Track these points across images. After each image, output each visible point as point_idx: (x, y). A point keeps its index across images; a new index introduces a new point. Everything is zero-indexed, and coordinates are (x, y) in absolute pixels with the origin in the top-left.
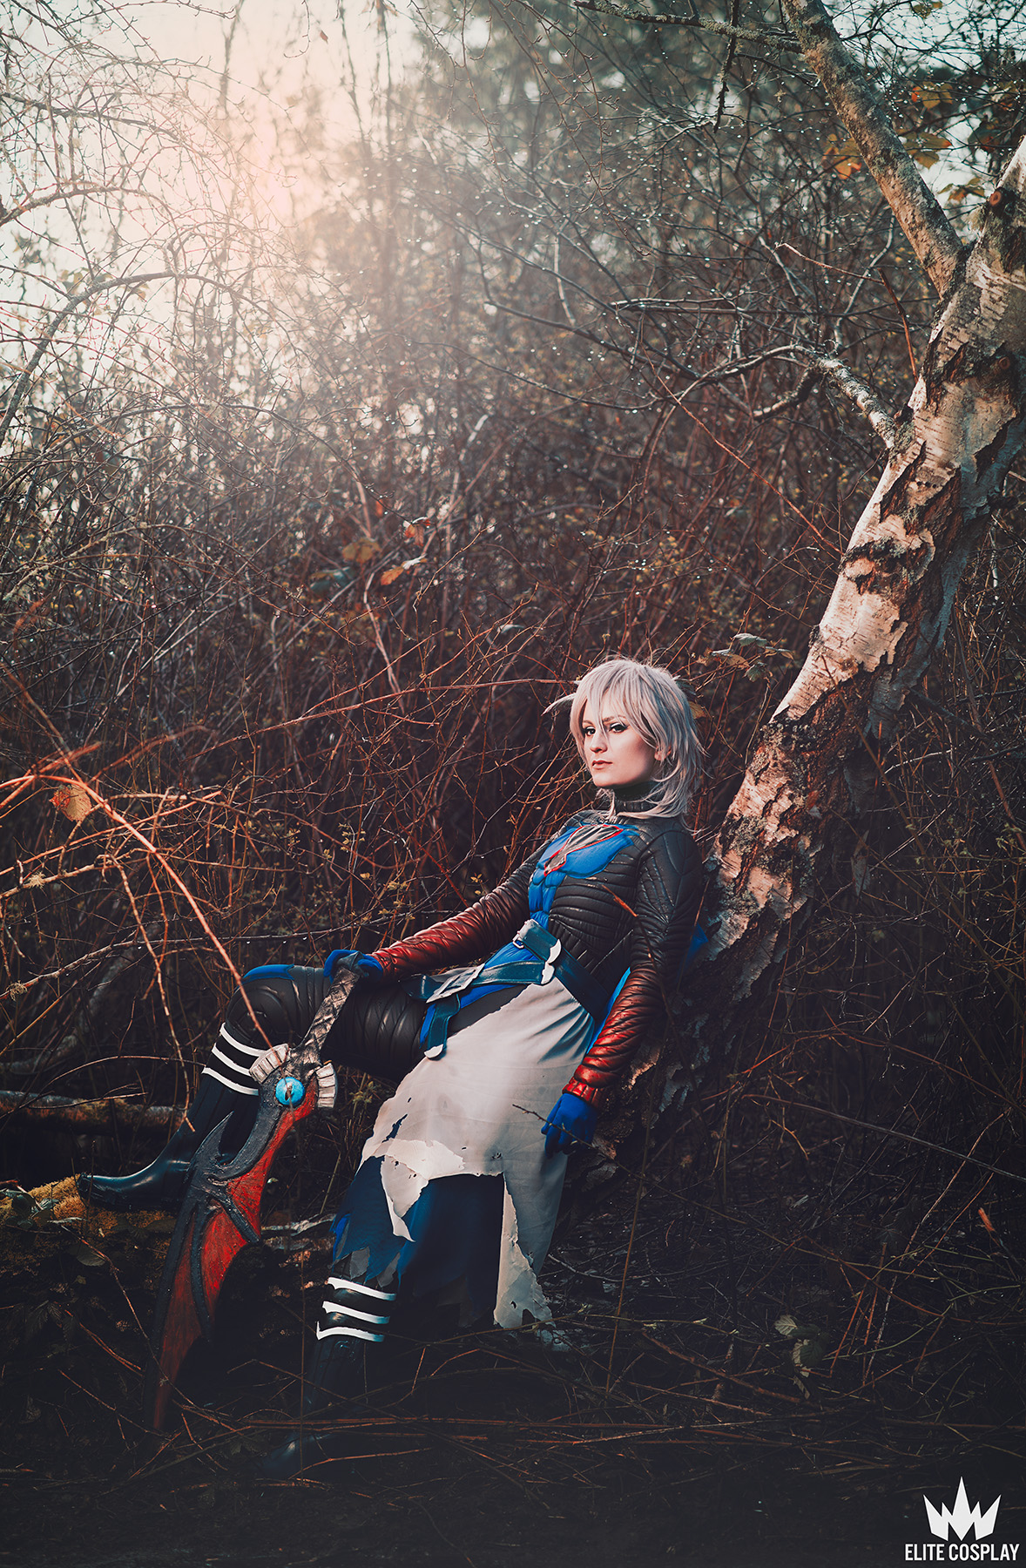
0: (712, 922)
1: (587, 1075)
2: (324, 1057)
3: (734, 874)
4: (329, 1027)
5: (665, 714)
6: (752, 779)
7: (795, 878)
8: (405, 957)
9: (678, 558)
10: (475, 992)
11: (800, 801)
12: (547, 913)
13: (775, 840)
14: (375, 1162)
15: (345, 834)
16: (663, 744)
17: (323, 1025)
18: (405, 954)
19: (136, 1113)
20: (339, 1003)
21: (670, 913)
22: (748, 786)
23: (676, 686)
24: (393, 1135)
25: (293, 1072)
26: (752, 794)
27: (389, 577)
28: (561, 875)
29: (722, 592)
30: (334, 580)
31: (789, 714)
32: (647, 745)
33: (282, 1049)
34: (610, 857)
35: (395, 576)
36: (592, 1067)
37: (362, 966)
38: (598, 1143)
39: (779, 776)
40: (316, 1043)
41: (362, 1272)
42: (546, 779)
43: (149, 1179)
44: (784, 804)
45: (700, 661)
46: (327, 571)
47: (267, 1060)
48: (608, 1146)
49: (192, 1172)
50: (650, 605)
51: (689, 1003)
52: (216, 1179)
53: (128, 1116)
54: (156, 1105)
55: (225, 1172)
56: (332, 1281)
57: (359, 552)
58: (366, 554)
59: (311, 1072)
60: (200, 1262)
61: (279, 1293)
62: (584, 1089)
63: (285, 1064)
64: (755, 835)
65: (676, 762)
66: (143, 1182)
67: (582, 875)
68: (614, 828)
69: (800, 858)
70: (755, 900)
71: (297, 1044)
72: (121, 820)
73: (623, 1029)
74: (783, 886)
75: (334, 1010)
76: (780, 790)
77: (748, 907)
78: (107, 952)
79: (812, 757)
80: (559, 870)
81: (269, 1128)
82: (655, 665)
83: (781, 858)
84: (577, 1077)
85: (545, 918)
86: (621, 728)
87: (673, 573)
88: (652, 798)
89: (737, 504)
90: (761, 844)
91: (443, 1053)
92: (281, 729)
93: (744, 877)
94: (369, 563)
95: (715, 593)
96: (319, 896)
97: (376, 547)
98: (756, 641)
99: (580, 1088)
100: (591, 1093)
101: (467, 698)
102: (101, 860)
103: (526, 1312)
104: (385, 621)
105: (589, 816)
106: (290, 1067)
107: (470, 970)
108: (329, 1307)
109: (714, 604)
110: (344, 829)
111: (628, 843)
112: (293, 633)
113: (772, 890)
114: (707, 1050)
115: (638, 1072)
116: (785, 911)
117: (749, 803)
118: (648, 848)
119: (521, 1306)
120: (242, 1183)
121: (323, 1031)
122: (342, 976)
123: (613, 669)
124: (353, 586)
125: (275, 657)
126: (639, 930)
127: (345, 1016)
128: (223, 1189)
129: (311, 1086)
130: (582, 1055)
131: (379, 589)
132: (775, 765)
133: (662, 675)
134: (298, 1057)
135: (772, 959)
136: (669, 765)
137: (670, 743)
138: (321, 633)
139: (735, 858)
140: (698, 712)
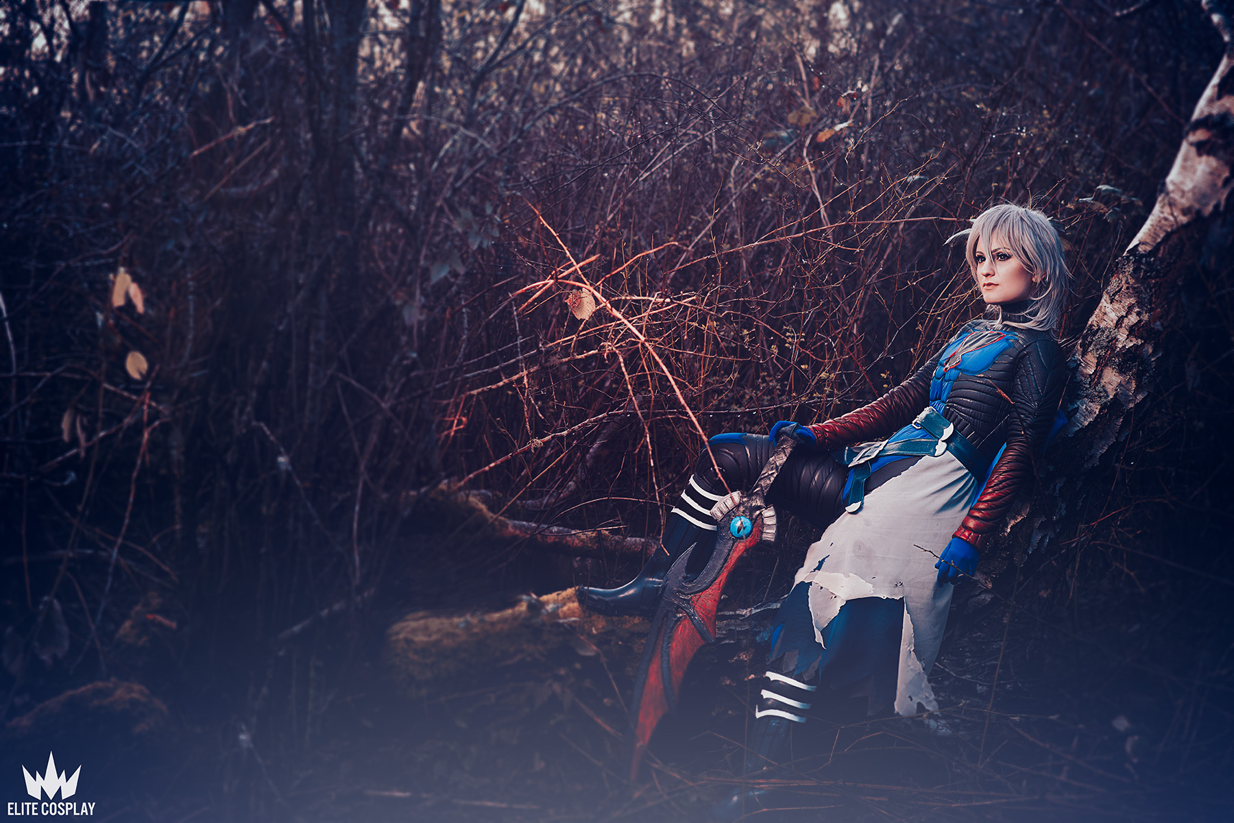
0: (1071, 408)
1: (972, 524)
2: (768, 502)
3: (1091, 371)
4: (772, 479)
5: (1041, 247)
6: (1108, 299)
7: (1138, 377)
8: (833, 432)
9: (1050, 127)
10: (881, 461)
11: (1146, 317)
12: (944, 402)
13: (1124, 347)
14: (805, 586)
15: (788, 334)
16: (1039, 270)
17: (768, 477)
18: (835, 430)
19: (617, 542)
20: (781, 462)
21: (1039, 401)
22: (1105, 304)
23: (1050, 225)
24: (819, 568)
25: (744, 512)
26: (1108, 310)
27: (824, 136)
28: (957, 372)
29: (1083, 155)
30: (780, 139)
31: (1140, 249)
32: (1026, 271)
33: (736, 495)
34: (995, 358)
35: (828, 136)
36: (976, 518)
37: (799, 434)
38: (978, 577)
39: (1129, 297)
40: (762, 490)
41: (792, 668)
42: (945, 295)
43: (631, 592)
44: (1133, 319)
45: (1069, 206)
46: (775, 132)
47: (724, 503)
48: (986, 579)
49: (664, 588)
50: (1027, 163)
51: (1051, 468)
52: (683, 594)
53: (611, 544)
54: (631, 536)
55: (690, 588)
56: (769, 674)
57: (800, 118)
58: (806, 119)
59: (758, 512)
60: (669, 656)
61: (728, 682)
62: (970, 535)
63: (738, 506)
64: (1109, 342)
65: (1049, 283)
66: (626, 594)
67: (972, 372)
68: (998, 334)
69: (1144, 362)
70: (1106, 392)
71: (748, 491)
72: (620, 316)
73: (1001, 489)
74: (1128, 382)
75: (777, 467)
76: (1130, 308)
77: (1100, 397)
78: (604, 418)
79: (1156, 283)
80: (956, 368)
81: (724, 555)
82: (1034, 207)
83: (1127, 361)
84: (964, 525)
85: (943, 406)
86: (1005, 257)
87: (1045, 139)
88: (1029, 314)
89: (1097, 86)
90: (1113, 348)
91: (861, 508)
92: (737, 252)
93: (1098, 374)
94: (808, 126)
95: (1078, 155)
96: (764, 381)
97: (814, 114)
98: (1113, 191)
99: (967, 534)
100: (975, 538)
101: (885, 231)
102: (603, 347)
103: (919, 704)
104: (819, 171)
105: (979, 324)
106: (742, 509)
107: (878, 444)
108: (766, 694)
109: (1076, 164)
110: (788, 331)
111: (1010, 345)
112: (748, 179)
113: (1120, 385)
114: (1064, 506)
115: (1012, 523)
116: (1130, 401)
117: (1105, 317)
118: (1025, 349)
119: (916, 700)
120: (703, 597)
121: (768, 482)
122: (784, 441)
123: (1000, 212)
124: (795, 144)
125: (734, 197)
126: (1015, 414)
127: (784, 471)
128: (688, 601)
129: (758, 523)
130: (967, 509)
131: (816, 147)
132: (1128, 288)
133: (1038, 216)
134: (748, 501)
135: (1117, 438)
136: (1043, 286)
137: (1045, 269)
138: (770, 179)
139: (1092, 359)
140: (1066, 246)
